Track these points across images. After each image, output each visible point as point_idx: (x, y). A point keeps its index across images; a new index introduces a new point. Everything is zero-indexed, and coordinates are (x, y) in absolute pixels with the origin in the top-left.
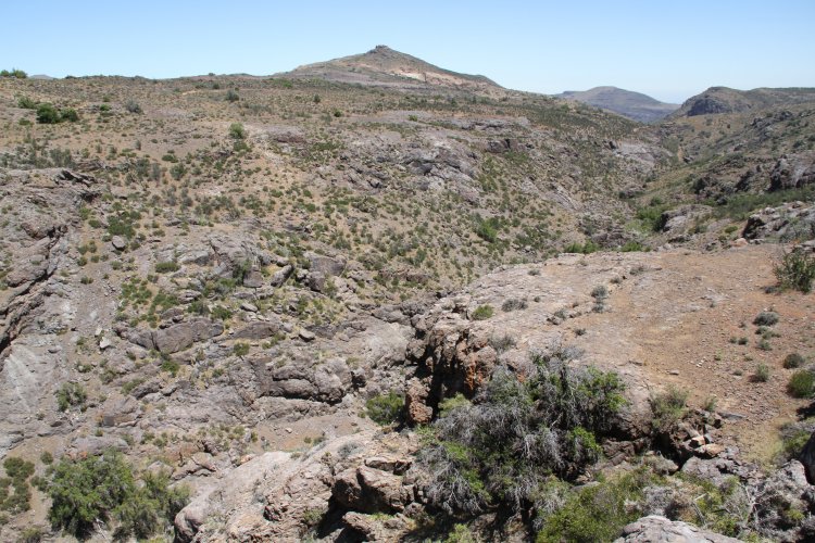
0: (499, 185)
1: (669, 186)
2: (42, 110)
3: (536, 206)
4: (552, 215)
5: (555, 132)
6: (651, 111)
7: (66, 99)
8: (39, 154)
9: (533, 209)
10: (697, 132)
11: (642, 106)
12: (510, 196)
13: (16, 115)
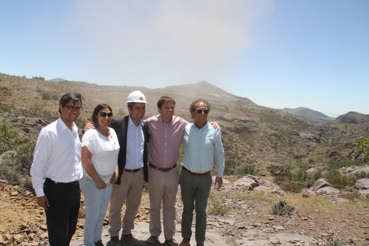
0: (234, 146)
1: (319, 154)
2: (45, 94)
3: (250, 158)
4: (257, 162)
5: (271, 126)
6: (323, 120)
7: (56, 91)
8: (38, 111)
9: (248, 159)
10: (341, 131)
11: (319, 117)
12: (239, 152)
13: (34, 95)
